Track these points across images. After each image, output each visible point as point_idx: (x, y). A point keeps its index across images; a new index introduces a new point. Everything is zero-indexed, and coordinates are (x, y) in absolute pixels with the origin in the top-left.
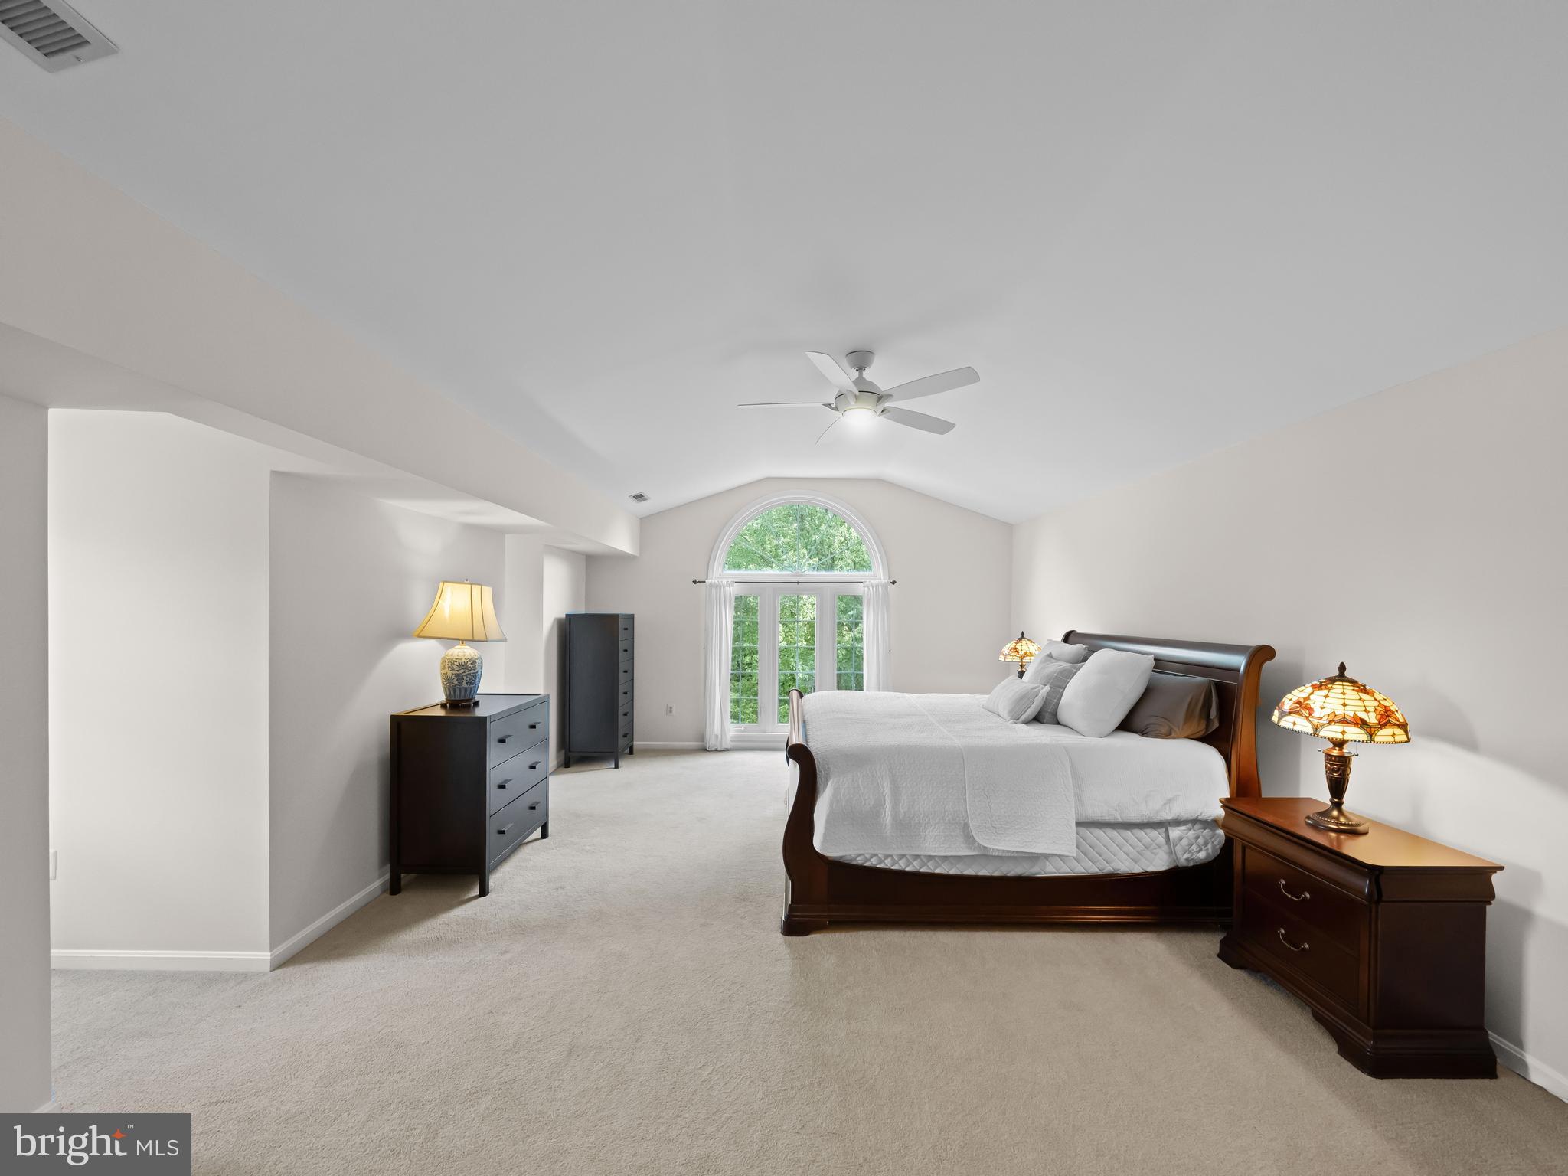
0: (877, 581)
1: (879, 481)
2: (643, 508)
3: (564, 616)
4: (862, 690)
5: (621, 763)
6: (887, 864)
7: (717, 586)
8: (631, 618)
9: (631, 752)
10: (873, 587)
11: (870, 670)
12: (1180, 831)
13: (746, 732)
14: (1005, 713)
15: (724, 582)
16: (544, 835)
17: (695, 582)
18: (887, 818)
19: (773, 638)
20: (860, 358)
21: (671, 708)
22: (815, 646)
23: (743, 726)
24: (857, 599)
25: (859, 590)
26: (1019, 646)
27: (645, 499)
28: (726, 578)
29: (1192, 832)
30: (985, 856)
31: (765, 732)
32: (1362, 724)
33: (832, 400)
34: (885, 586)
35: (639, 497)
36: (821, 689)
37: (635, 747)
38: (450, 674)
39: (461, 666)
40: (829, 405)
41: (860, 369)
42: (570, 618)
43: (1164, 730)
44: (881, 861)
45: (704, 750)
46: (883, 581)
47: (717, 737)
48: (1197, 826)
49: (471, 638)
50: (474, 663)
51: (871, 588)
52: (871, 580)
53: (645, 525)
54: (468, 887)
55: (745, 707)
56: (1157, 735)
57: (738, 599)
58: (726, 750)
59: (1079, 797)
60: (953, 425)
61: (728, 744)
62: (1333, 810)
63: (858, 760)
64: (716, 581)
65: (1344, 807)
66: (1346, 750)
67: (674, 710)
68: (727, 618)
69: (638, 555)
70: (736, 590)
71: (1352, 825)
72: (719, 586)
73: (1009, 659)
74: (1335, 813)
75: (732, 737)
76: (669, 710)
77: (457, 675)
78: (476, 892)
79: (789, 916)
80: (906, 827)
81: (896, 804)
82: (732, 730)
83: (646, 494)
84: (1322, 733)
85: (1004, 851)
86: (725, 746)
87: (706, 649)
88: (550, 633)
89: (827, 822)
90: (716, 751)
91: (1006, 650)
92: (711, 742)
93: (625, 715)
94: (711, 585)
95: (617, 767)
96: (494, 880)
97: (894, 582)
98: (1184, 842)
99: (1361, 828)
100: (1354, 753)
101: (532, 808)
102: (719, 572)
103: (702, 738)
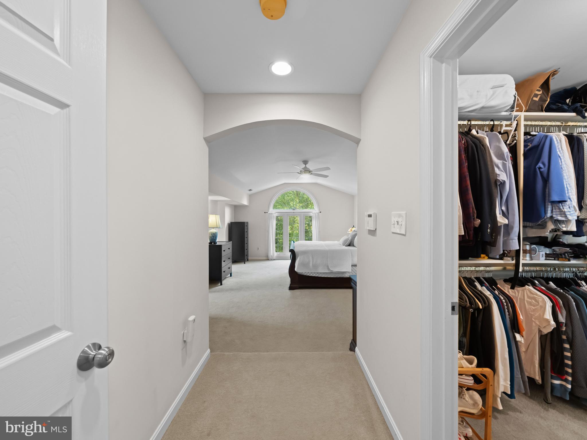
0: (316, 212)
1: (316, 184)
2: (251, 193)
3: (229, 223)
4: (312, 240)
5: (246, 263)
6: (311, 275)
8: (247, 223)
9: (248, 260)
11: (314, 237)
13: (279, 255)
14: (341, 244)
15: (273, 213)
16: (231, 276)
17: (265, 213)
18: (311, 265)
19: (287, 229)
20: (305, 162)
21: (258, 248)
23: (279, 253)
24: (310, 217)
25: (311, 214)
26: (352, 229)
27: (252, 190)
28: (274, 212)
30: (332, 273)
31: (285, 255)
33: (299, 172)
34: (318, 213)
35: (250, 190)
36: (301, 240)
37: (249, 259)
38: (211, 236)
39: (214, 234)
40: (298, 173)
41: (306, 165)
42: (231, 223)
44: (310, 274)
45: (268, 260)
46: (318, 212)
47: (271, 256)
49: (216, 227)
50: (216, 233)
51: (314, 214)
52: (314, 211)
53: (251, 197)
54: (218, 283)
55: (279, 247)
57: (277, 217)
58: (274, 260)
59: (352, 260)
60: (328, 176)
61: (275, 258)
63: (305, 253)
64: (271, 212)
68: (274, 222)
69: (249, 205)
70: (276, 215)
72: (272, 214)
73: (350, 232)
75: (275, 256)
77: (213, 236)
78: (220, 284)
79: (290, 286)
80: (315, 266)
81: (313, 262)
82: (276, 254)
83: (252, 189)
85: (336, 271)
86: (274, 259)
87: (268, 231)
88: (227, 227)
89: (298, 265)
90: (271, 260)
91: (349, 230)
92: (270, 257)
93: (246, 249)
94: (269, 214)
95: (245, 263)
96: (223, 282)
97: (321, 212)
101: (229, 268)
102: (272, 210)
103: (267, 256)
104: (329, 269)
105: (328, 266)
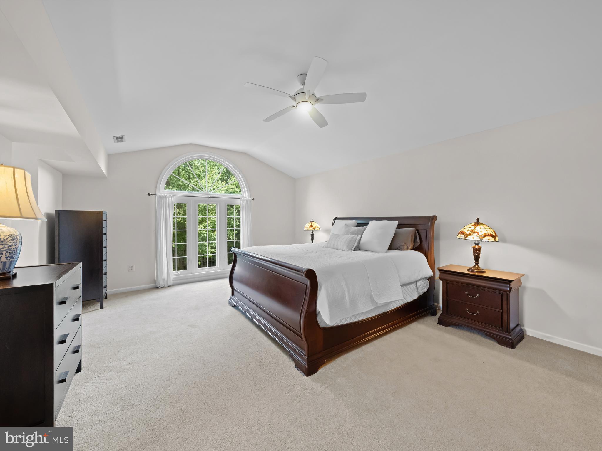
0: (246, 199)
1: (245, 154)
2: (121, 147)
3: (53, 212)
5: (105, 305)
7: (164, 197)
10: (245, 201)
11: (244, 239)
12: (420, 282)
13: (181, 275)
15: (168, 195)
16: (79, 370)
17: (149, 194)
18: (347, 300)
20: (304, 78)
21: (132, 267)
22: (216, 229)
23: (179, 272)
25: (238, 202)
27: (123, 140)
29: (423, 282)
31: (192, 274)
32: (492, 236)
33: (293, 95)
34: (250, 201)
35: (120, 139)
37: (108, 294)
42: (59, 213)
43: (406, 247)
45: (157, 288)
46: (248, 198)
47: (164, 280)
48: (424, 280)
50: (14, 239)
51: (244, 201)
52: (242, 198)
56: (404, 250)
57: (176, 204)
58: (170, 286)
59: (399, 276)
60: (327, 124)
61: (171, 282)
62: (476, 265)
64: (163, 195)
65: (479, 265)
66: (480, 245)
67: (134, 268)
68: (170, 215)
69: (107, 176)
70: (176, 200)
71: (481, 270)
74: (477, 266)
75: (173, 278)
76: (130, 268)
79: (308, 365)
80: (353, 301)
81: (349, 292)
82: (174, 275)
83: (123, 137)
84: (483, 240)
85: (382, 303)
86: (169, 284)
87: (157, 232)
88: (42, 224)
90: (165, 287)
92: (161, 284)
93: (106, 274)
94: (160, 197)
95: (102, 307)
97: (253, 199)
98: (421, 286)
99: (485, 270)
100: (481, 246)
101: (76, 351)
102: (162, 191)
103: (155, 281)
104: (373, 301)
105: (371, 296)
